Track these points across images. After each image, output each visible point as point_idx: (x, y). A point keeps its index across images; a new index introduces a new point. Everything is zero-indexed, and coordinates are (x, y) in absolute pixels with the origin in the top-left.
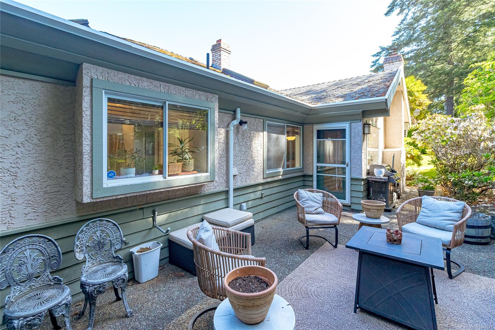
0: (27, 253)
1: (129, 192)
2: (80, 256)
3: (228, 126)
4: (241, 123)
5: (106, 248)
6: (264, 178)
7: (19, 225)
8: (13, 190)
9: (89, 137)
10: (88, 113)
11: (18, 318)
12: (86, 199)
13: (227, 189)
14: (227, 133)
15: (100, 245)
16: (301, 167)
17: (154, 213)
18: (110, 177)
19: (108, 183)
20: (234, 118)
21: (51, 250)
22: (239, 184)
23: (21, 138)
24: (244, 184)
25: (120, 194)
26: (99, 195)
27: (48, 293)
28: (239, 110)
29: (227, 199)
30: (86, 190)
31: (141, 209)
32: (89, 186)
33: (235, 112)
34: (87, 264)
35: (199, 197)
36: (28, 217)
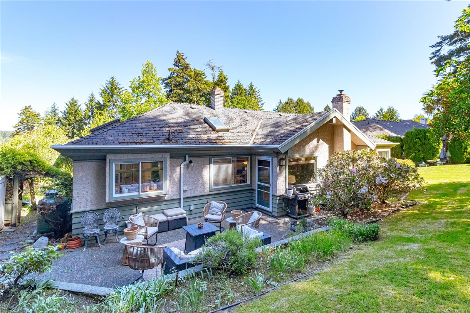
0: (90, 217)
1: (123, 199)
2: (105, 221)
3: (181, 165)
4: (191, 162)
5: (114, 219)
6: (209, 192)
7: (89, 208)
8: (87, 197)
9: (108, 179)
10: (108, 172)
11: (85, 234)
12: (107, 201)
13: (179, 198)
14: (180, 168)
15: (112, 218)
16: (250, 183)
17: (137, 208)
18: (116, 193)
19: (115, 196)
20: (185, 160)
21: (96, 217)
22: (189, 195)
23: (89, 181)
24: (193, 195)
25: (119, 200)
26: (112, 200)
27: (94, 230)
28: (187, 156)
29: (180, 203)
30: (107, 198)
31: (131, 205)
32: (108, 197)
33: (185, 157)
34: (107, 224)
35: (159, 201)
36: (91, 206)
